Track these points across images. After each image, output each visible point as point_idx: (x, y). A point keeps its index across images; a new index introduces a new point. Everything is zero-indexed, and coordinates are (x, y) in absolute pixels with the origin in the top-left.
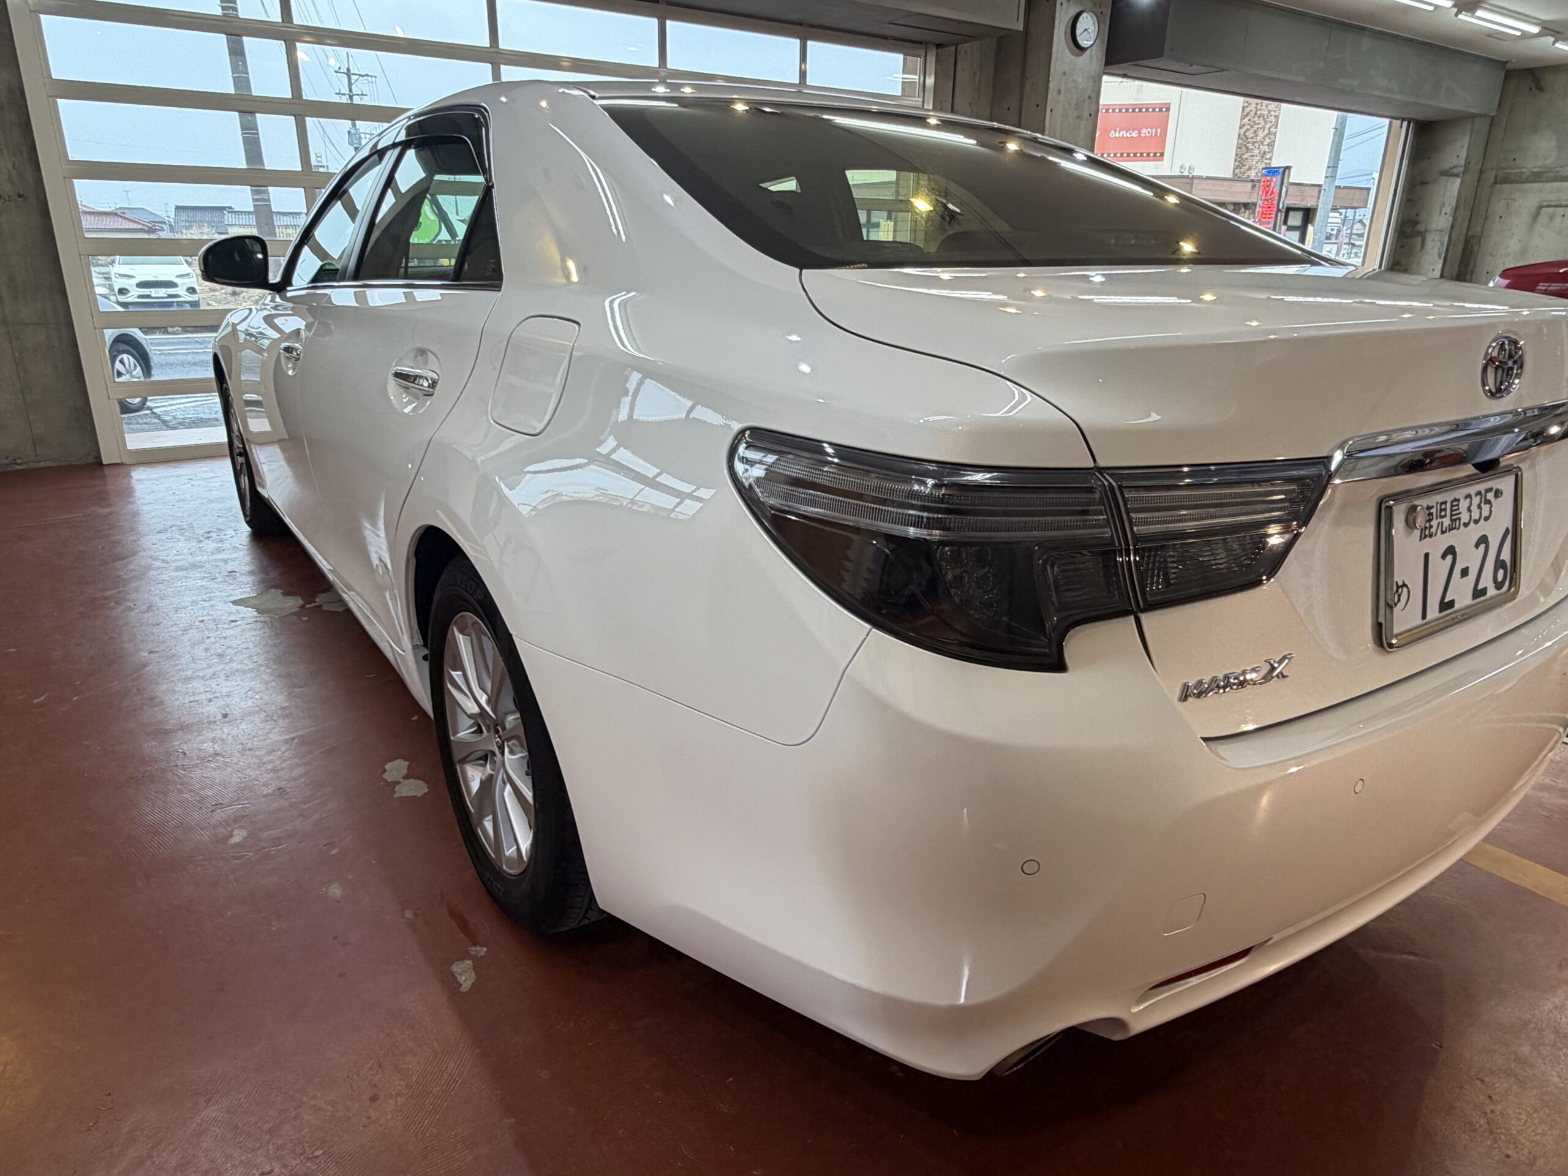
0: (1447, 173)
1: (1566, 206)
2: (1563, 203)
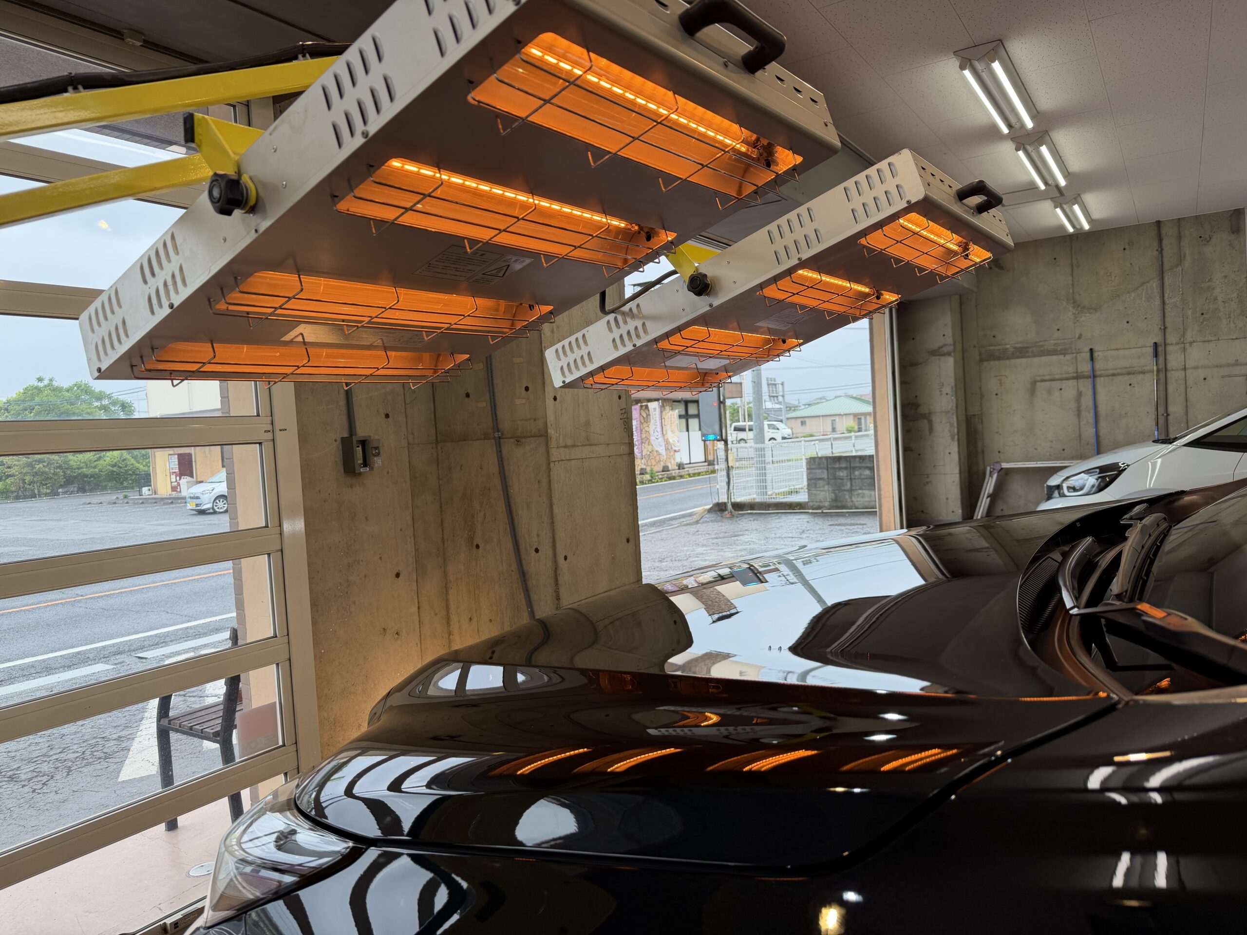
0: (937, 353)
1: (1061, 379)
2: (1057, 377)
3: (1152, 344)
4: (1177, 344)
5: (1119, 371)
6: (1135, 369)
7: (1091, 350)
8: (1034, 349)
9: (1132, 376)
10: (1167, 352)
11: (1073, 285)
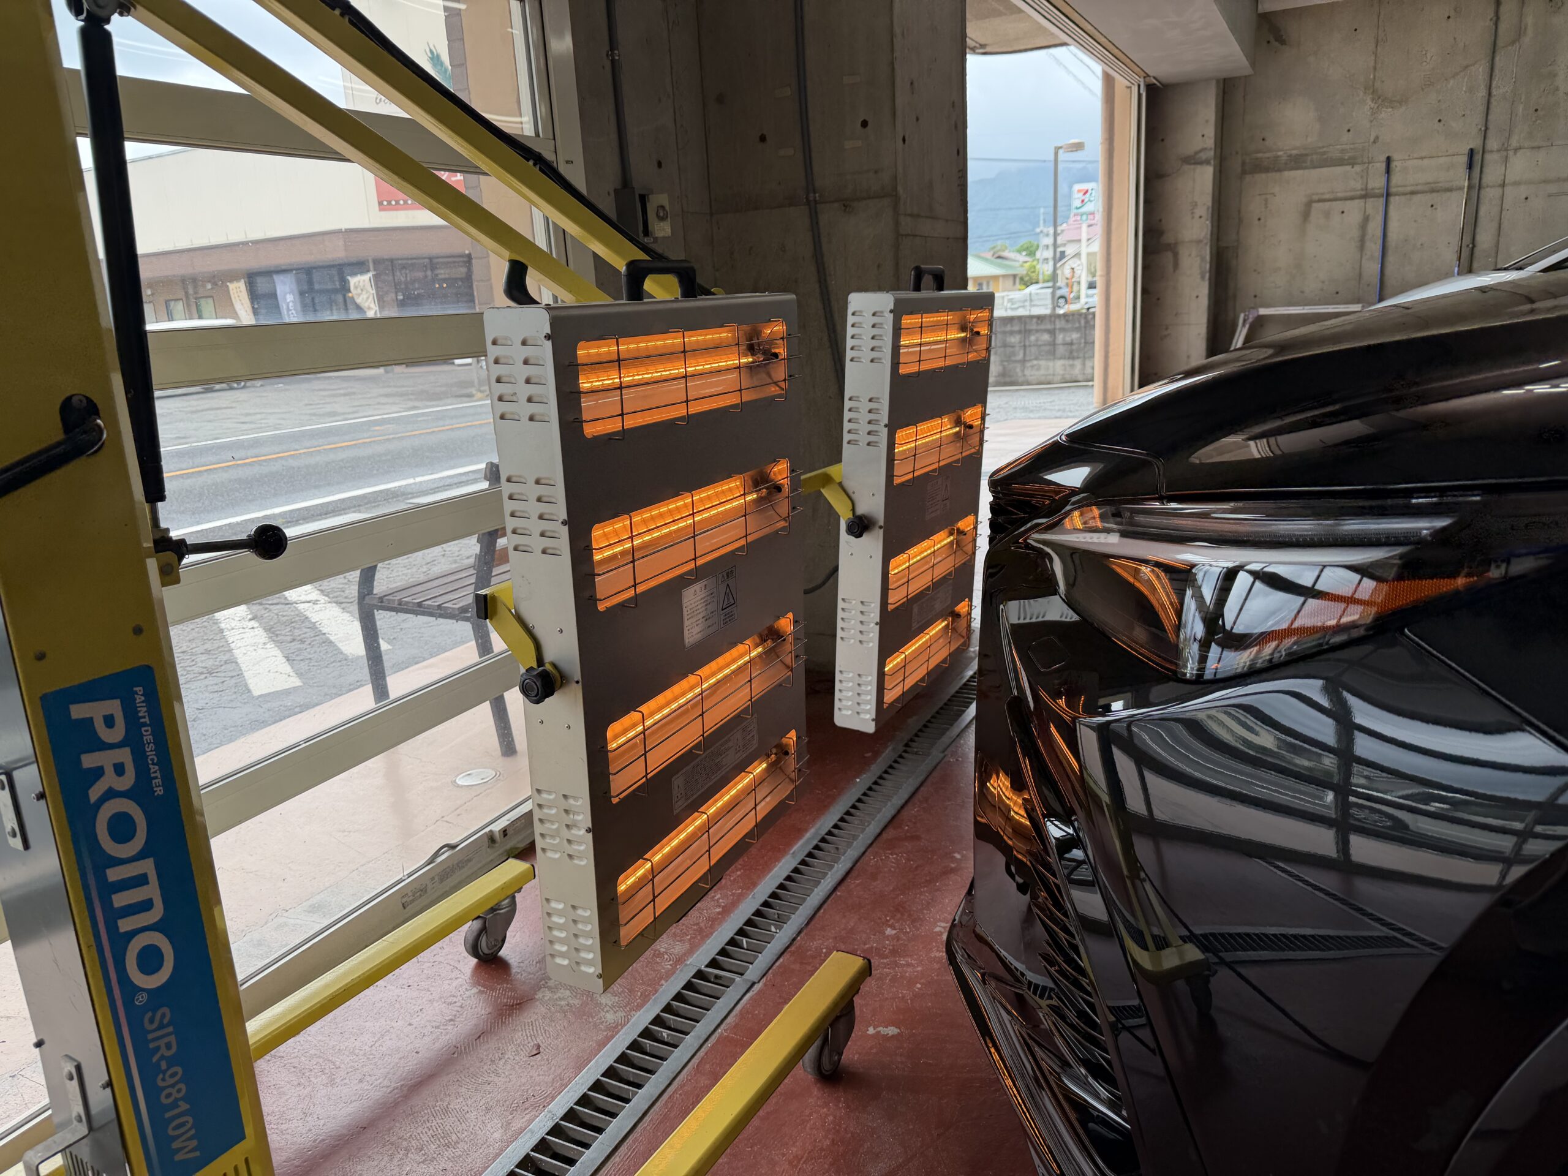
0: (1192, 160)
1: (1346, 199)
2: (1340, 195)
3: (1467, 152)
4: (1498, 151)
5: (1419, 188)
6: (1440, 185)
7: (1389, 160)
8: (1315, 157)
9: (1435, 195)
10: (1485, 162)
11: (1375, 69)
